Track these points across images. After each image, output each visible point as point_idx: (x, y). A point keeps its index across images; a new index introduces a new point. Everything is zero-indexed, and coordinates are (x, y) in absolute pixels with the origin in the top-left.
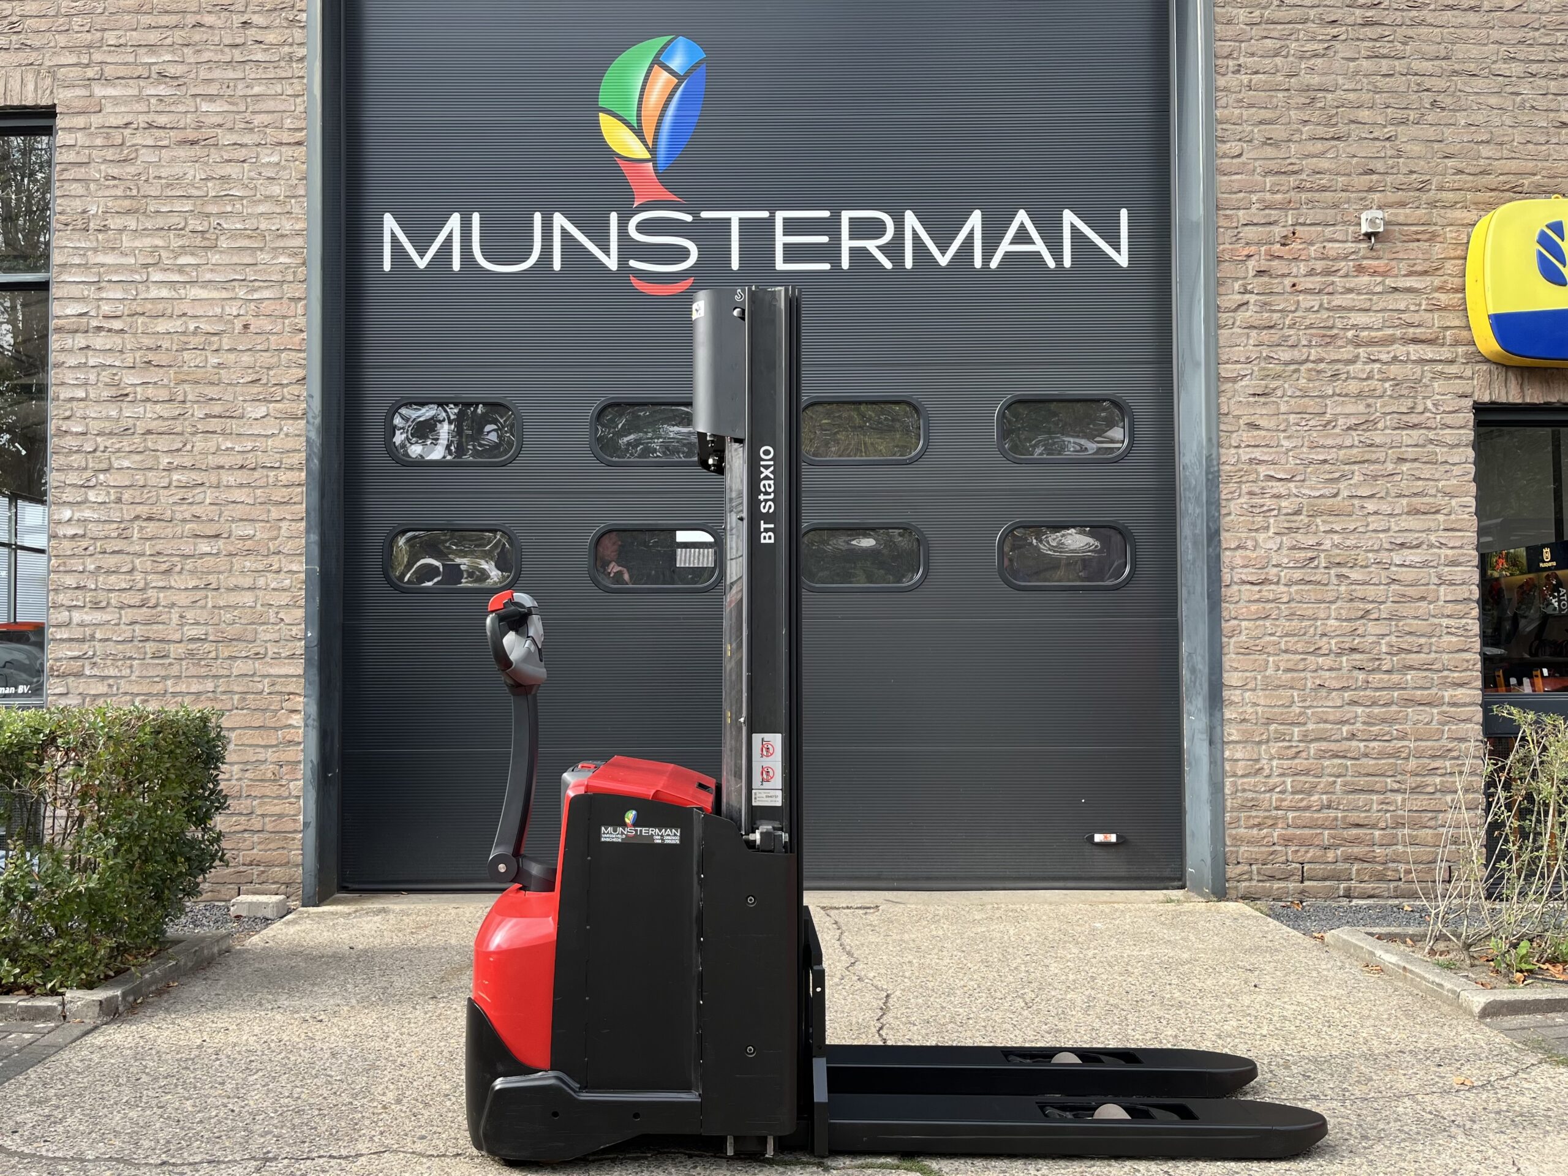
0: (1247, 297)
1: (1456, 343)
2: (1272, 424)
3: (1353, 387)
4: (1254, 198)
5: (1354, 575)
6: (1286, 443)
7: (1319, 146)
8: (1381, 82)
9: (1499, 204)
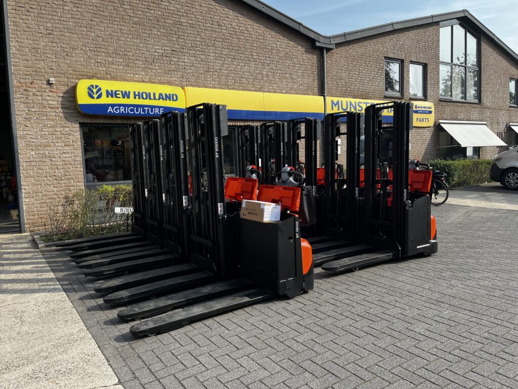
0: (22, 96)
1: (74, 109)
2: (30, 126)
3: (51, 118)
4: (21, 72)
5: (53, 159)
6: (35, 130)
7: (38, 62)
8: (53, 48)
9: (82, 79)
